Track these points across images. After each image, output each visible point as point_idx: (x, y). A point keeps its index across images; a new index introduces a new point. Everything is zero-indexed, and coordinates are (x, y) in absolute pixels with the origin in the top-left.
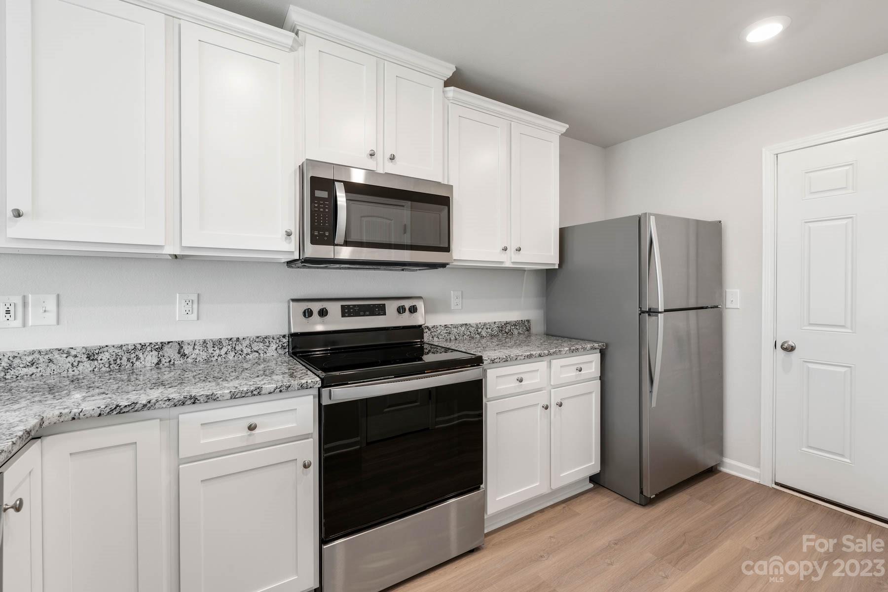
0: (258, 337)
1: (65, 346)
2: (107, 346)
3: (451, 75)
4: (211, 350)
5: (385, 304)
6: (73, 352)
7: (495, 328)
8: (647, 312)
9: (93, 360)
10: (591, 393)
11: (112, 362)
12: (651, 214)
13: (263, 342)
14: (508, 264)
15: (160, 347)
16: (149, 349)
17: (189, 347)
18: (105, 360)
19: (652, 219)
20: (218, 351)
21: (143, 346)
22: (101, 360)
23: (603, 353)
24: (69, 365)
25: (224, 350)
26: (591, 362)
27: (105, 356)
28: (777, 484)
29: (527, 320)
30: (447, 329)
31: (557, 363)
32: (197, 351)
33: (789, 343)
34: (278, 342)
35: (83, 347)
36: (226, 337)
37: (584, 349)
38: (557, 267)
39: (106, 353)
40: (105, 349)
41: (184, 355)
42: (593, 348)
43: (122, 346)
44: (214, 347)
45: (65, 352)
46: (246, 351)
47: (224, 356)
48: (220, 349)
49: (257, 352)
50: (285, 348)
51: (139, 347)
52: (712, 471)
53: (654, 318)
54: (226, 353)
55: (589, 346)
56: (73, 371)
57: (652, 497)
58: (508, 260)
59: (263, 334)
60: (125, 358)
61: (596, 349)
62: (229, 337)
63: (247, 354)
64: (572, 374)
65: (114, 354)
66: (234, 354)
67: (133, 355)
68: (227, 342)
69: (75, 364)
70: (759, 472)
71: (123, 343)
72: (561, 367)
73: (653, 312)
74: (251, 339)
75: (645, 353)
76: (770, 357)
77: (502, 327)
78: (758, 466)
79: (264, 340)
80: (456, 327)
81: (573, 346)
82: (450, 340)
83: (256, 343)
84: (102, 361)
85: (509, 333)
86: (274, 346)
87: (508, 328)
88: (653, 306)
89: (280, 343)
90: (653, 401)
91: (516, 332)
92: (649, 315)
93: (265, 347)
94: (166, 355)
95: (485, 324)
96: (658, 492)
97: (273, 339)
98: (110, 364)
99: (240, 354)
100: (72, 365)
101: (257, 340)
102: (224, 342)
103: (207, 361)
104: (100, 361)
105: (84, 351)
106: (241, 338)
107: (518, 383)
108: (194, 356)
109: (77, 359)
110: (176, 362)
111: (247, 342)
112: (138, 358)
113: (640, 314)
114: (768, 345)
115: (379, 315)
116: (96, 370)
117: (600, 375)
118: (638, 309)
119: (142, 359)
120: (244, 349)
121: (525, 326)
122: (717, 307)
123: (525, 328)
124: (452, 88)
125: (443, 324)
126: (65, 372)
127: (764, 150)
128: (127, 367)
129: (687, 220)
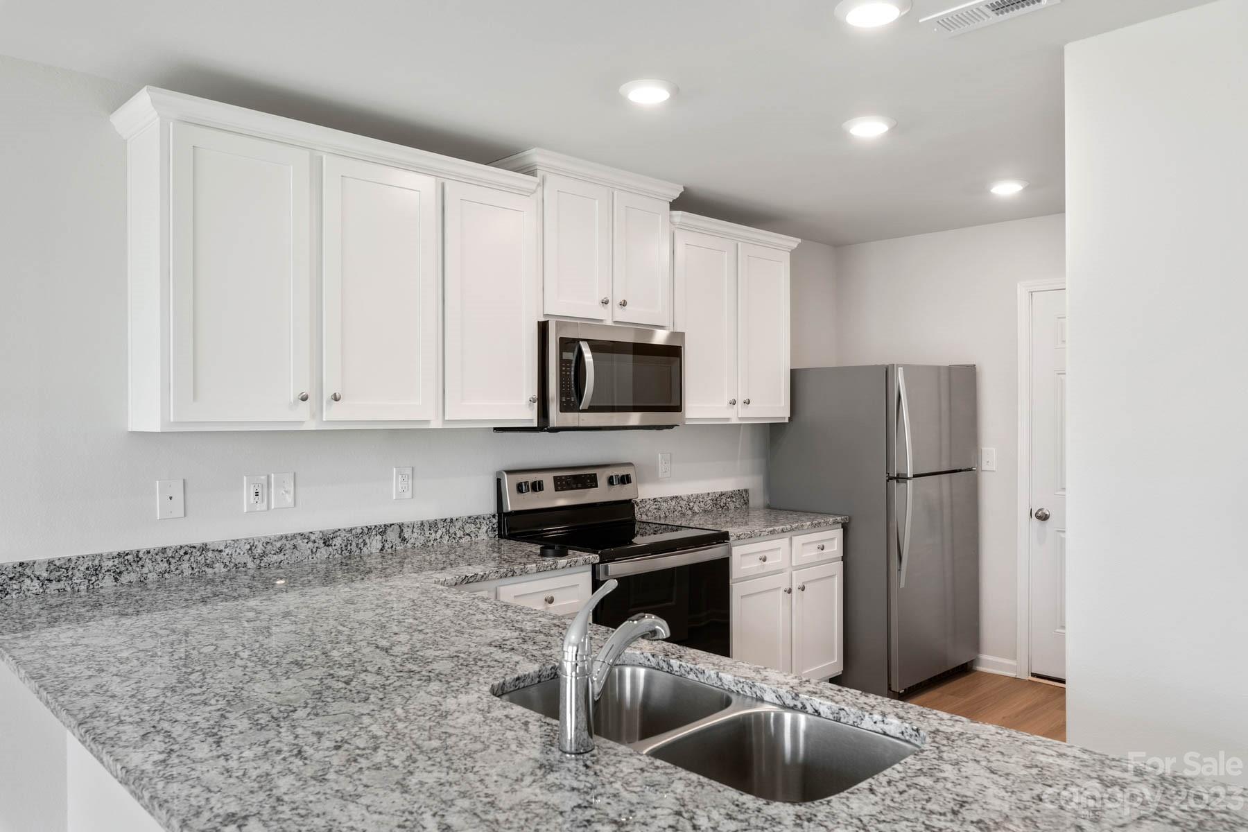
0: (470, 517)
1: (306, 530)
2: (339, 530)
3: (678, 196)
4: (427, 534)
5: (596, 474)
6: (313, 538)
7: (709, 501)
8: (895, 478)
9: (328, 546)
10: (832, 576)
11: (344, 548)
12: (898, 366)
13: (474, 523)
14: (735, 421)
15: (383, 530)
16: (374, 533)
17: (408, 529)
18: (338, 546)
19: (900, 369)
20: (434, 535)
21: (369, 529)
22: (335, 545)
23: (845, 527)
24: (309, 551)
25: (440, 532)
26: (833, 539)
27: (338, 542)
28: (1033, 675)
29: (745, 490)
30: (656, 503)
31: (799, 540)
32: (415, 535)
33: (1044, 511)
34: (488, 523)
35: (320, 532)
36: (441, 518)
37: (827, 523)
38: (787, 421)
39: (339, 538)
40: (338, 534)
41: (404, 540)
42: (836, 522)
43: (351, 529)
44: (430, 530)
45: (306, 537)
46: (460, 533)
47: (439, 540)
48: (436, 532)
49: (469, 535)
50: (495, 531)
51: (366, 530)
52: (965, 669)
53: (902, 485)
54: (441, 537)
55: (831, 520)
56: (313, 558)
57: (901, 692)
58: (735, 416)
59: (474, 513)
60: (354, 544)
61: (838, 523)
62: (444, 518)
63: (460, 538)
64: (812, 554)
65: (345, 538)
66: (448, 537)
67: (361, 540)
68: (442, 523)
69: (314, 550)
70: (1015, 664)
71: (353, 526)
72: (803, 544)
73: (901, 478)
74: (464, 520)
75: (893, 525)
76: (1026, 526)
77: (716, 500)
78: (1015, 658)
79: (475, 520)
80: (665, 500)
81: (813, 520)
82: (660, 517)
83: (468, 525)
84: (336, 547)
85: (725, 508)
86: (484, 528)
87: (723, 501)
88: (902, 472)
89: (491, 524)
90: (901, 581)
91: (732, 506)
92: (898, 482)
93: (477, 529)
94: (389, 539)
95: (697, 496)
96: (907, 687)
97: (484, 519)
98: (342, 551)
99: (454, 538)
100: (312, 551)
101: (469, 521)
102: (439, 525)
103: (425, 545)
104: (334, 547)
105: (321, 535)
106: (454, 519)
107: (760, 563)
108: (412, 540)
109: (316, 545)
110: (397, 548)
111: (459, 524)
112: (365, 544)
113: (888, 481)
114: (1023, 513)
115: (591, 487)
116: (330, 557)
117: (842, 555)
118: (885, 475)
119: (369, 544)
120: (458, 533)
121: (742, 497)
122: (970, 470)
123: (742, 501)
124: (680, 213)
125: (652, 498)
126: (306, 560)
127: (1019, 286)
128: (356, 554)
129: (939, 368)
